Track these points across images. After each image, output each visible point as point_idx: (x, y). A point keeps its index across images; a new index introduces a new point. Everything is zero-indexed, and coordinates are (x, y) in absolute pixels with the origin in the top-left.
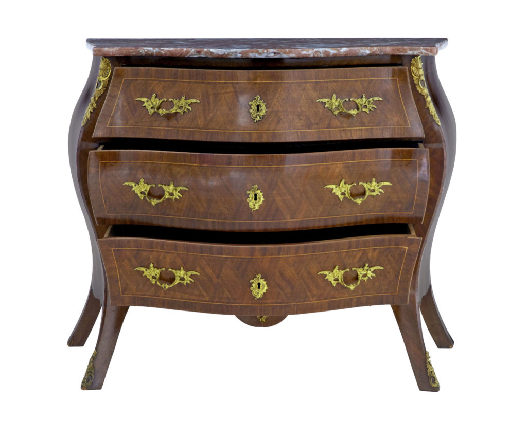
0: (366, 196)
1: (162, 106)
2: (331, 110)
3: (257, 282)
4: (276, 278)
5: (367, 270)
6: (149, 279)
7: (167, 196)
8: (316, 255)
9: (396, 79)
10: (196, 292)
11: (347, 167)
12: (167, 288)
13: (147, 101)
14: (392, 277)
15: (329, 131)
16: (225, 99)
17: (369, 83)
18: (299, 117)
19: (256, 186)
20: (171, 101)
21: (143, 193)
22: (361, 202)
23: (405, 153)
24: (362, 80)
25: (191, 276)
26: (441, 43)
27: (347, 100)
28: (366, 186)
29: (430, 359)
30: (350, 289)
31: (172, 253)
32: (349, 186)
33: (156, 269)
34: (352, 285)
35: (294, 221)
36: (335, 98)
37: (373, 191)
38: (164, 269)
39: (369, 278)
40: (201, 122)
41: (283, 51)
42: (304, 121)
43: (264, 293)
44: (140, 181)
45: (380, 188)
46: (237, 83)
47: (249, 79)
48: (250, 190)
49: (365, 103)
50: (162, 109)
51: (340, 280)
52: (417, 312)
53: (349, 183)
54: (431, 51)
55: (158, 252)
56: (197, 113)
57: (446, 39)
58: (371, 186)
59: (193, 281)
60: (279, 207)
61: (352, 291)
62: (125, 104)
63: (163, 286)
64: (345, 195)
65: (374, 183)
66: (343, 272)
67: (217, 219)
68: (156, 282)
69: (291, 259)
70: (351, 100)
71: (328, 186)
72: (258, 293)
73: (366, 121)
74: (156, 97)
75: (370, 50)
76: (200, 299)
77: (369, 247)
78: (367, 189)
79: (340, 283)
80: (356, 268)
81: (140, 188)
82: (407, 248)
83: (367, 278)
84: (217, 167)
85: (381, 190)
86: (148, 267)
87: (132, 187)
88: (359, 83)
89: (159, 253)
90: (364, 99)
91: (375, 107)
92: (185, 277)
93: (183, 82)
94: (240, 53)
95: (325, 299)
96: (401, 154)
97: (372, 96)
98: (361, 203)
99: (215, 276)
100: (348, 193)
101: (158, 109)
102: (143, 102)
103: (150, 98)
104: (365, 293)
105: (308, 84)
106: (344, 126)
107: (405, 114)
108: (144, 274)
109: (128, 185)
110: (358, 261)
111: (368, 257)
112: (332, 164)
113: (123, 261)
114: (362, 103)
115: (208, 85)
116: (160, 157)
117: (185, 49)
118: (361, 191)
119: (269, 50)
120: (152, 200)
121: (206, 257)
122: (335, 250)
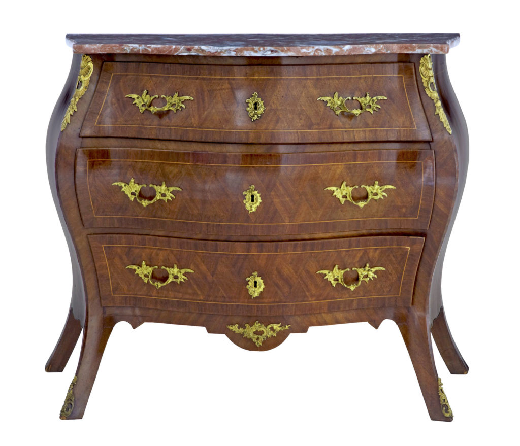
0: (369, 200)
1: (153, 103)
2: (333, 109)
3: (254, 280)
4: (274, 276)
5: (368, 271)
6: (141, 278)
7: (158, 197)
8: (315, 253)
9: (402, 76)
10: (190, 291)
11: (349, 168)
12: (159, 286)
13: (138, 98)
14: (394, 279)
15: (331, 131)
16: (221, 96)
17: (373, 81)
18: (299, 117)
19: (253, 187)
20: (164, 98)
21: (133, 194)
22: (363, 205)
23: (409, 155)
24: (365, 77)
25: (185, 274)
26: (453, 40)
27: (350, 98)
28: (369, 189)
29: (442, 386)
30: (350, 290)
31: (166, 250)
32: (351, 189)
33: (148, 267)
34: (352, 286)
35: (293, 225)
36: (337, 97)
37: (376, 194)
38: (157, 267)
39: (370, 279)
40: (194, 120)
41: (280, 48)
42: (305, 120)
43: (261, 292)
44: (130, 181)
45: (383, 191)
46: (234, 79)
47: (246, 75)
48: (246, 191)
49: (369, 102)
50: (154, 107)
51: (340, 280)
52: (428, 336)
53: (351, 185)
54: (442, 49)
55: (151, 248)
56: (191, 111)
57: (458, 35)
58: (374, 190)
59: (187, 279)
60: (277, 209)
61: (353, 291)
62: (114, 101)
63: (156, 284)
64: (346, 198)
65: (377, 187)
66: (343, 272)
67: (212, 222)
68: (148, 280)
69: (289, 256)
70: (354, 98)
71: (329, 188)
72: (254, 292)
73: (370, 122)
74: (147, 94)
75: (376, 48)
76: (194, 298)
77: (370, 246)
78: (369, 192)
79: (340, 284)
80: (357, 268)
81: (131, 189)
82: (409, 248)
83: (368, 279)
84: (211, 166)
85: (384, 194)
86: (140, 266)
87: (121, 187)
88: (362, 81)
89: (152, 250)
90: (368, 98)
91: (379, 107)
92: (179, 275)
93: (176, 77)
94: (233, 51)
95: (324, 300)
96: (405, 155)
97: (376, 95)
98: (363, 207)
99: (209, 274)
100: (349, 196)
101: (150, 106)
102: (134, 99)
103: (140, 95)
104: (366, 295)
105: (308, 81)
106: (347, 127)
107: (411, 115)
108: (136, 273)
109: (118, 185)
110: (359, 261)
111: (368, 257)
112: (333, 165)
113: (114, 258)
114: (365, 102)
115: (203, 81)
116: (151, 156)
117: (174, 47)
118: (364, 194)
119: (265, 47)
120: (143, 201)
121: (201, 254)
122: (335, 249)
